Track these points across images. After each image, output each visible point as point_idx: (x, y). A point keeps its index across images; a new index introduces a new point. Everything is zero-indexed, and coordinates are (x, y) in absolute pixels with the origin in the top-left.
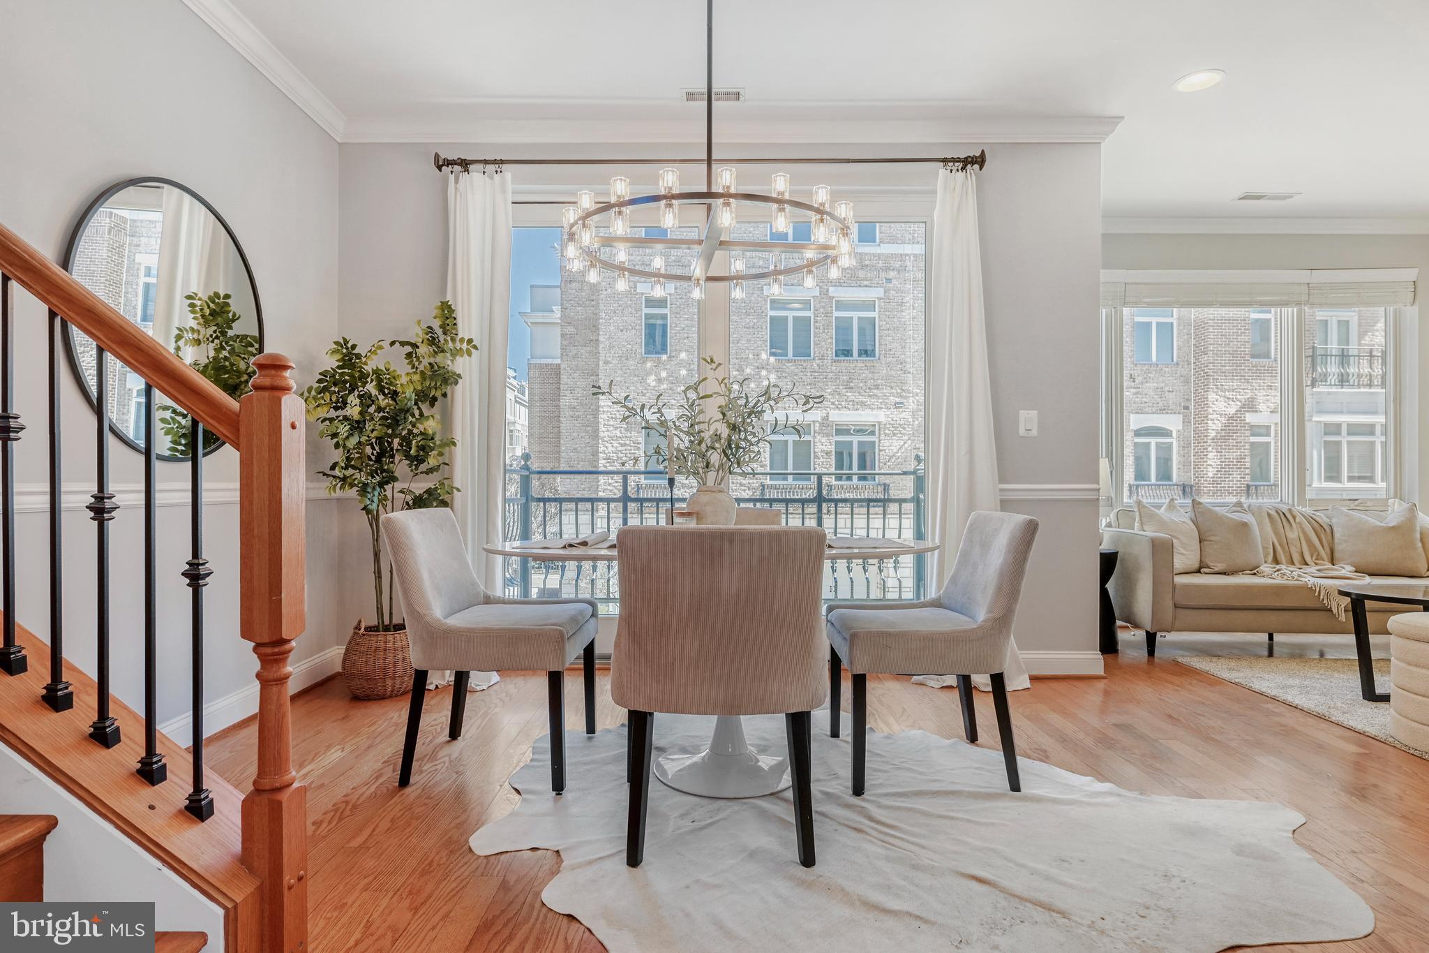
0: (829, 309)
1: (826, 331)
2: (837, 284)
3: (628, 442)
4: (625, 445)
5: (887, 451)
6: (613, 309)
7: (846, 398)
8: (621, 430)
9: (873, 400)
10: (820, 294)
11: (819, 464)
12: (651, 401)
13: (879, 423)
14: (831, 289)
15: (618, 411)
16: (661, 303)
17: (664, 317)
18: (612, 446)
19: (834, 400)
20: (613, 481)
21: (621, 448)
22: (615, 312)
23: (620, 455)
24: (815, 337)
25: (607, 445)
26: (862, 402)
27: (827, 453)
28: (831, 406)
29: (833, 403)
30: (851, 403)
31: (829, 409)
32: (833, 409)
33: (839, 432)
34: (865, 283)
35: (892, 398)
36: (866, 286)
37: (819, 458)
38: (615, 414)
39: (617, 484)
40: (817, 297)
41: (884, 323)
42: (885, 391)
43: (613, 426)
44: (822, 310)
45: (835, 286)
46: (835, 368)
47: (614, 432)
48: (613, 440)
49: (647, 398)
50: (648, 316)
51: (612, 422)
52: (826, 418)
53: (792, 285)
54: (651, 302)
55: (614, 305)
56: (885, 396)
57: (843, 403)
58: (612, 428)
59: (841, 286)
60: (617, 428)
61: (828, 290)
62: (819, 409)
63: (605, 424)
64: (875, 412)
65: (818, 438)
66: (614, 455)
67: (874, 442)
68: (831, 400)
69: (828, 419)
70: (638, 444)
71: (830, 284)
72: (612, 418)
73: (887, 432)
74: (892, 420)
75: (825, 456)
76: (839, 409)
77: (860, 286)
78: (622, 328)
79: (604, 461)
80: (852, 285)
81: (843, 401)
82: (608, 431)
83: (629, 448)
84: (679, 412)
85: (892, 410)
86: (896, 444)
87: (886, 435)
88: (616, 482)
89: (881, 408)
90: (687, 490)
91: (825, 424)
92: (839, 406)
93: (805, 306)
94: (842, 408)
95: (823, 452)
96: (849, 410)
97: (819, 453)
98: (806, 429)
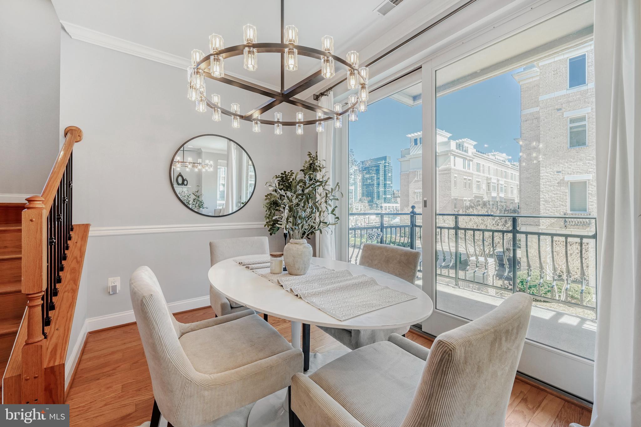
3: (559, 193)
4: (557, 194)
6: (548, 128)
8: (554, 187)
12: (574, 171)
15: (552, 178)
16: (582, 119)
17: (584, 126)
18: (548, 195)
20: (549, 212)
21: (554, 196)
22: (550, 130)
23: (553, 199)
25: (545, 194)
38: (550, 179)
39: (551, 213)
43: (549, 185)
47: (550, 188)
48: (549, 192)
49: (571, 169)
50: (571, 128)
51: (548, 183)
54: (572, 121)
55: (549, 127)
58: (548, 186)
60: (551, 186)
63: (544, 185)
66: (550, 199)
70: (565, 193)
72: (548, 181)
78: (554, 137)
79: (543, 202)
82: (546, 187)
83: (559, 195)
88: (551, 212)
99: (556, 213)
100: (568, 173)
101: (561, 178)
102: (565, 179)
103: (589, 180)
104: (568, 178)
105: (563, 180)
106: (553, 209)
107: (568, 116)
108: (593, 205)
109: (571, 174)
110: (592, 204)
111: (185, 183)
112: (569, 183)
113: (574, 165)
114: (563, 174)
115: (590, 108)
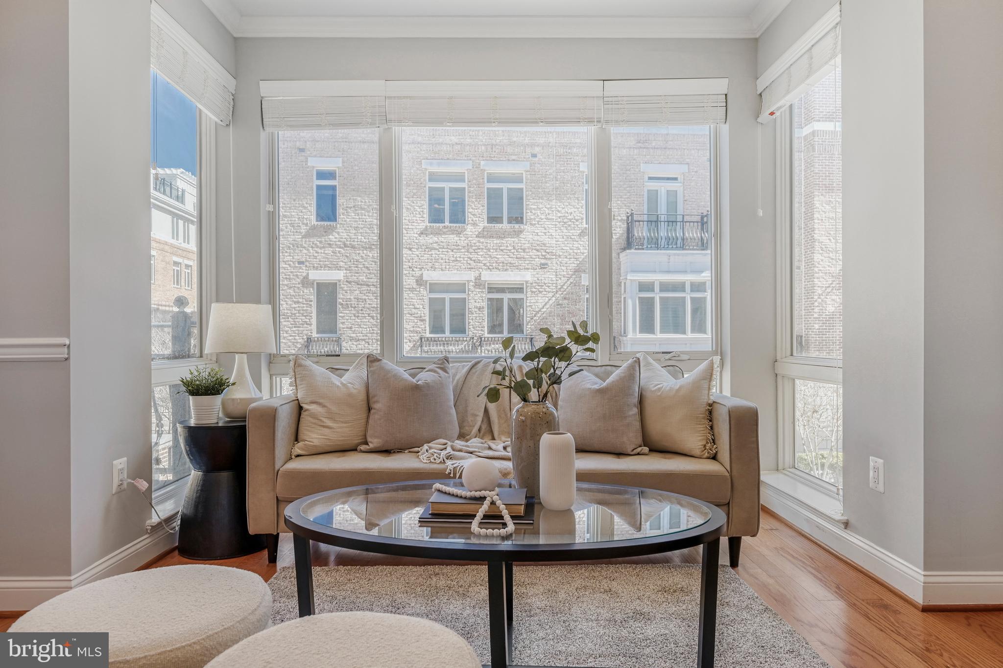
0: (481, 181)
1: (477, 200)
2: (488, 158)
3: (301, 300)
4: (298, 302)
5: (533, 307)
6: (287, 180)
7: (496, 260)
8: (294, 290)
9: (520, 262)
10: (473, 167)
11: (472, 319)
12: (321, 263)
13: (527, 282)
14: (482, 163)
15: (292, 272)
16: (331, 175)
17: (334, 188)
18: (287, 304)
19: (486, 262)
20: (287, 335)
21: (294, 306)
22: (288, 184)
23: (294, 312)
24: (468, 206)
25: (282, 302)
26: (510, 263)
27: (480, 309)
28: (483, 267)
29: (485, 265)
30: (501, 264)
31: (481, 270)
32: (485, 269)
34: (514, 157)
35: (538, 259)
36: (514, 160)
37: (473, 314)
38: (289, 275)
39: (290, 338)
40: (470, 170)
41: (530, 193)
42: (531, 254)
43: (287, 285)
44: (474, 181)
45: (486, 160)
46: (486, 233)
47: (288, 291)
48: (287, 298)
49: (318, 260)
50: (319, 187)
52: (478, 278)
53: (448, 159)
54: (321, 175)
55: (288, 178)
56: (531, 258)
57: (494, 265)
58: (286, 287)
59: (492, 160)
60: (291, 287)
61: (480, 164)
62: (472, 270)
64: (523, 272)
65: (472, 295)
66: (289, 312)
67: (523, 299)
68: (483, 262)
69: (480, 279)
70: (310, 301)
71: (481, 158)
72: (286, 278)
73: (534, 290)
74: (538, 280)
75: (478, 312)
76: (491, 270)
77: (509, 160)
78: (295, 198)
80: (501, 159)
81: (493, 263)
82: (283, 290)
83: (302, 305)
84: (346, 273)
85: (538, 270)
86: (541, 301)
87: (532, 292)
88: (291, 336)
89: (528, 269)
90: (355, 343)
91: (478, 283)
92: (490, 267)
93: (460, 178)
94: (493, 268)
95: (477, 307)
96: (499, 270)
97: (473, 309)
98: (461, 288)
99: (297, 337)
100: (314, 267)
101: (304, 274)
102: (311, 277)
103: (339, 281)
104: (314, 275)
105: (306, 277)
106: (294, 329)
107: (315, 165)
108: (344, 322)
109: (317, 269)
110: (343, 321)
112: (315, 284)
113: (321, 253)
114: (306, 266)
115: (341, 159)
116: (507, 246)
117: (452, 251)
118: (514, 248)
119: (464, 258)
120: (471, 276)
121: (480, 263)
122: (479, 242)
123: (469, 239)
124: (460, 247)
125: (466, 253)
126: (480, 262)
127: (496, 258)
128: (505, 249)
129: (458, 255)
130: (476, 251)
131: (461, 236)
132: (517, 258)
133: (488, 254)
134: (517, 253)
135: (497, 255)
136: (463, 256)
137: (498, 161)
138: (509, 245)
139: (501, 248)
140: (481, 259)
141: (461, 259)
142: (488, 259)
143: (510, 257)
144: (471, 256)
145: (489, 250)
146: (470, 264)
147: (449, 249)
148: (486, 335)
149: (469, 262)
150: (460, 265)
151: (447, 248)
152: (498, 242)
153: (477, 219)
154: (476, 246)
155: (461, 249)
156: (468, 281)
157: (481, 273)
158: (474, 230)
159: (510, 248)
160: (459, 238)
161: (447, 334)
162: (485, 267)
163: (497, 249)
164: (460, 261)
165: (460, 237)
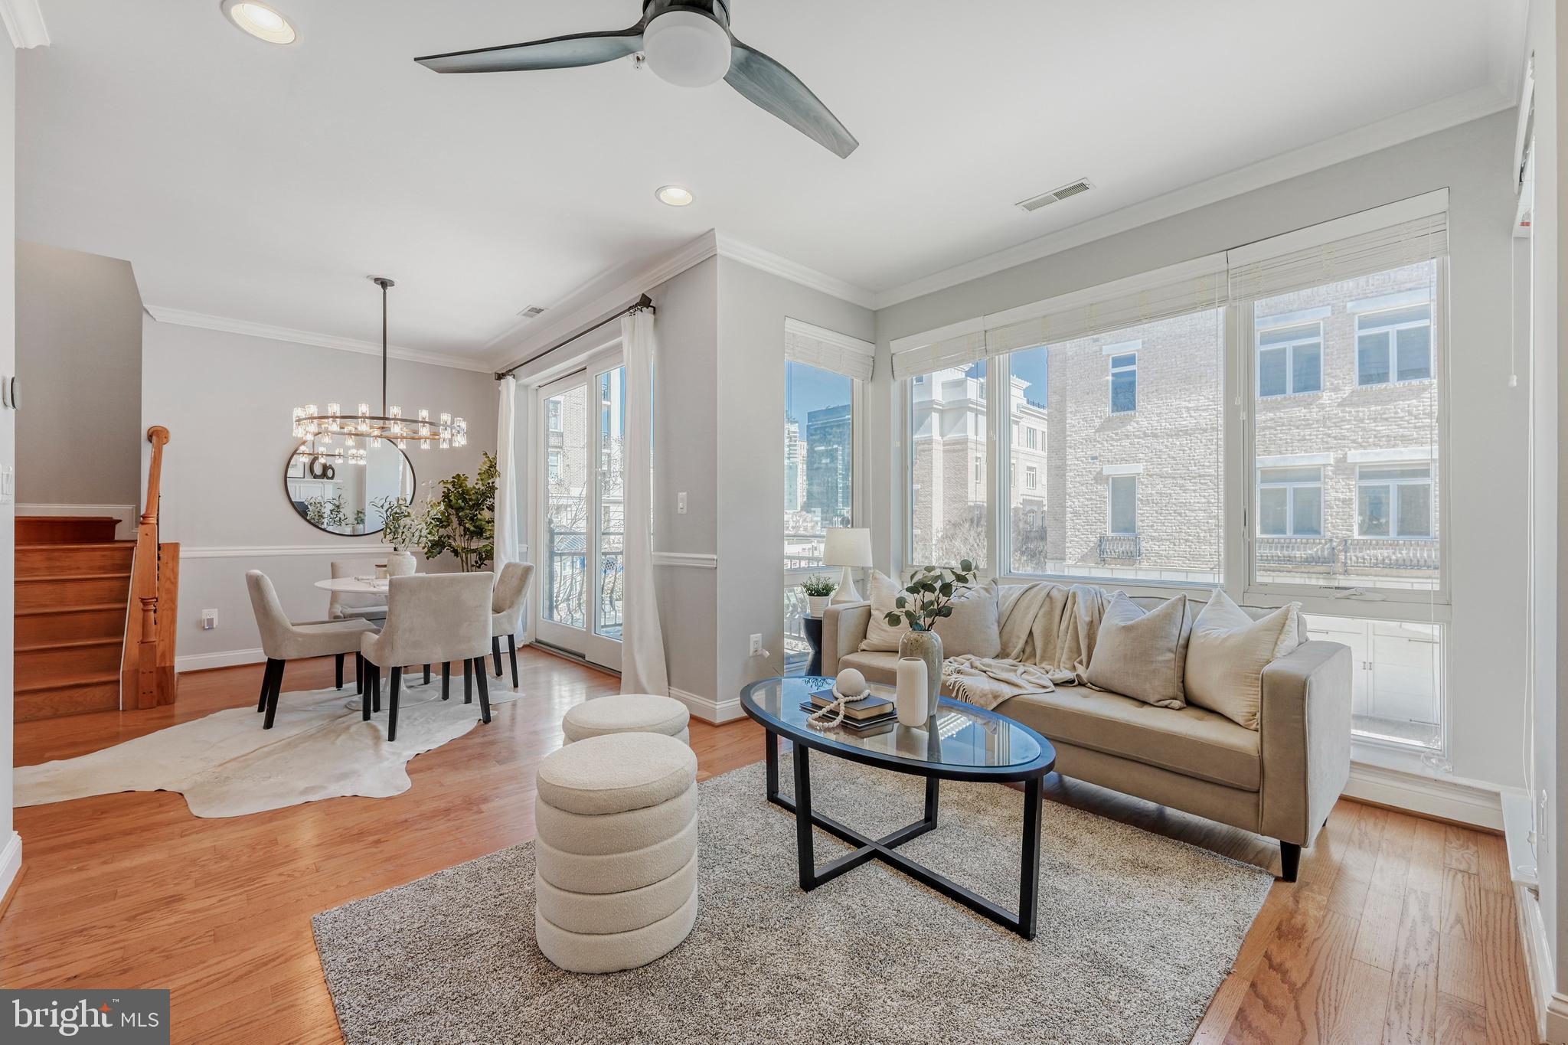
0: (1348, 329)
1: (1342, 356)
3: (1094, 497)
4: (1091, 499)
6: (1080, 374)
7: (1375, 433)
8: (1087, 486)
10: (1333, 314)
11: (1331, 515)
12: (1117, 456)
14: (1349, 305)
15: (1084, 468)
16: (1130, 360)
17: (1133, 373)
18: (1079, 501)
19: (1355, 438)
21: (1087, 503)
22: (1081, 377)
23: (1086, 509)
24: (1325, 366)
25: (1074, 500)
26: (1402, 436)
27: (1343, 502)
28: (1351, 445)
29: (1354, 441)
30: (1384, 439)
31: (1347, 449)
32: (1354, 448)
33: (1363, 476)
34: (1409, 285)
36: (1410, 289)
37: (1332, 508)
38: (1081, 472)
39: (1083, 536)
40: (1328, 318)
43: (1079, 482)
44: (1336, 332)
45: (1356, 299)
46: (1356, 399)
47: (1080, 488)
48: (1079, 495)
49: (1113, 454)
50: (1115, 376)
51: (1078, 479)
52: (1342, 460)
53: (1291, 311)
54: (1117, 362)
55: (1080, 371)
57: (1370, 440)
58: (1078, 484)
59: (1367, 297)
60: (1083, 484)
61: (1345, 307)
62: (1331, 450)
63: (1071, 481)
65: (1330, 484)
66: (1081, 509)
67: (1430, 485)
68: (1351, 438)
69: (1345, 461)
70: (1104, 498)
71: (1348, 299)
72: (1078, 475)
75: (1344, 505)
76: (1365, 448)
77: (1399, 291)
78: (1088, 391)
79: (1070, 515)
80: (1386, 292)
81: (1370, 438)
82: (1074, 487)
83: (1096, 502)
84: (1147, 465)
88: (1083, 534)
90: (1157, 543)
91: (1342, 465)
92: (1364, 444)
93: (1313, 331)
94: (1370, 445)
95: (1339, 500)
96: (1381, 447)
97: (1332, 502)
98: (1314, 474)
99: (1090, 536)
100: (1108, 461)
101: (1098, 470)
102: (1105, 473)
103: (1138, 474)
104: (1109, 470)
105: (1100, 473)
106: (1086, 527)
107: (1109, 353)
108: (1144, 520)
109: (1112, 463)
110: (1143, 518)
111: (330, 473)
112: (1110, 479)
113: (1117, 446)
114: (1100, 461)
115: (1141, 340)
116: (1396, 413)
117: (1298, 428)
118: (1410, 413)
119: (1316, 435)
120: (1331, 457)
121: (1344, 440)
122: (1343, 411)
123: (1327, 409)
124: (1311, 422)
125: (1321, 429)
126: (1344, 438)
127: (1375, 430)
128: (1391, 417)
129: (1307, 432)
130: (1338, 424)
131: (1312, 407)
132: (1415, 427)
133: (1359, 427)
134: (1416, 421)
135: (1378, 426)
136: (1315, 433)
137: (1380, 295)
138: (1399, 410)
139: (1385, 416)
140: (1348, 434)
141: (1312, 437)
142: (1360, 433)
143: (1401, 428)
144: (1330, 432)
145: (1362, 420)
146: (1327, 443)
147: (1293, 426)
148: (1356, 536)
149: (1325, 440)
150: (1311, 444)
151: (1290, 425)
152: (1379, 408)
153: (1340, 381)
154: (1339, 417)
155: (1313, 424)
156: (1324, 465)
157: (1346, 453)
158: (1334, 396)
159: (1401, 414)
160: (1309, 410)
161: (1289, 533)
162: (1354, 445)
163: (1376, 418)
164: (1311, 440)
165: (1309, 408)
